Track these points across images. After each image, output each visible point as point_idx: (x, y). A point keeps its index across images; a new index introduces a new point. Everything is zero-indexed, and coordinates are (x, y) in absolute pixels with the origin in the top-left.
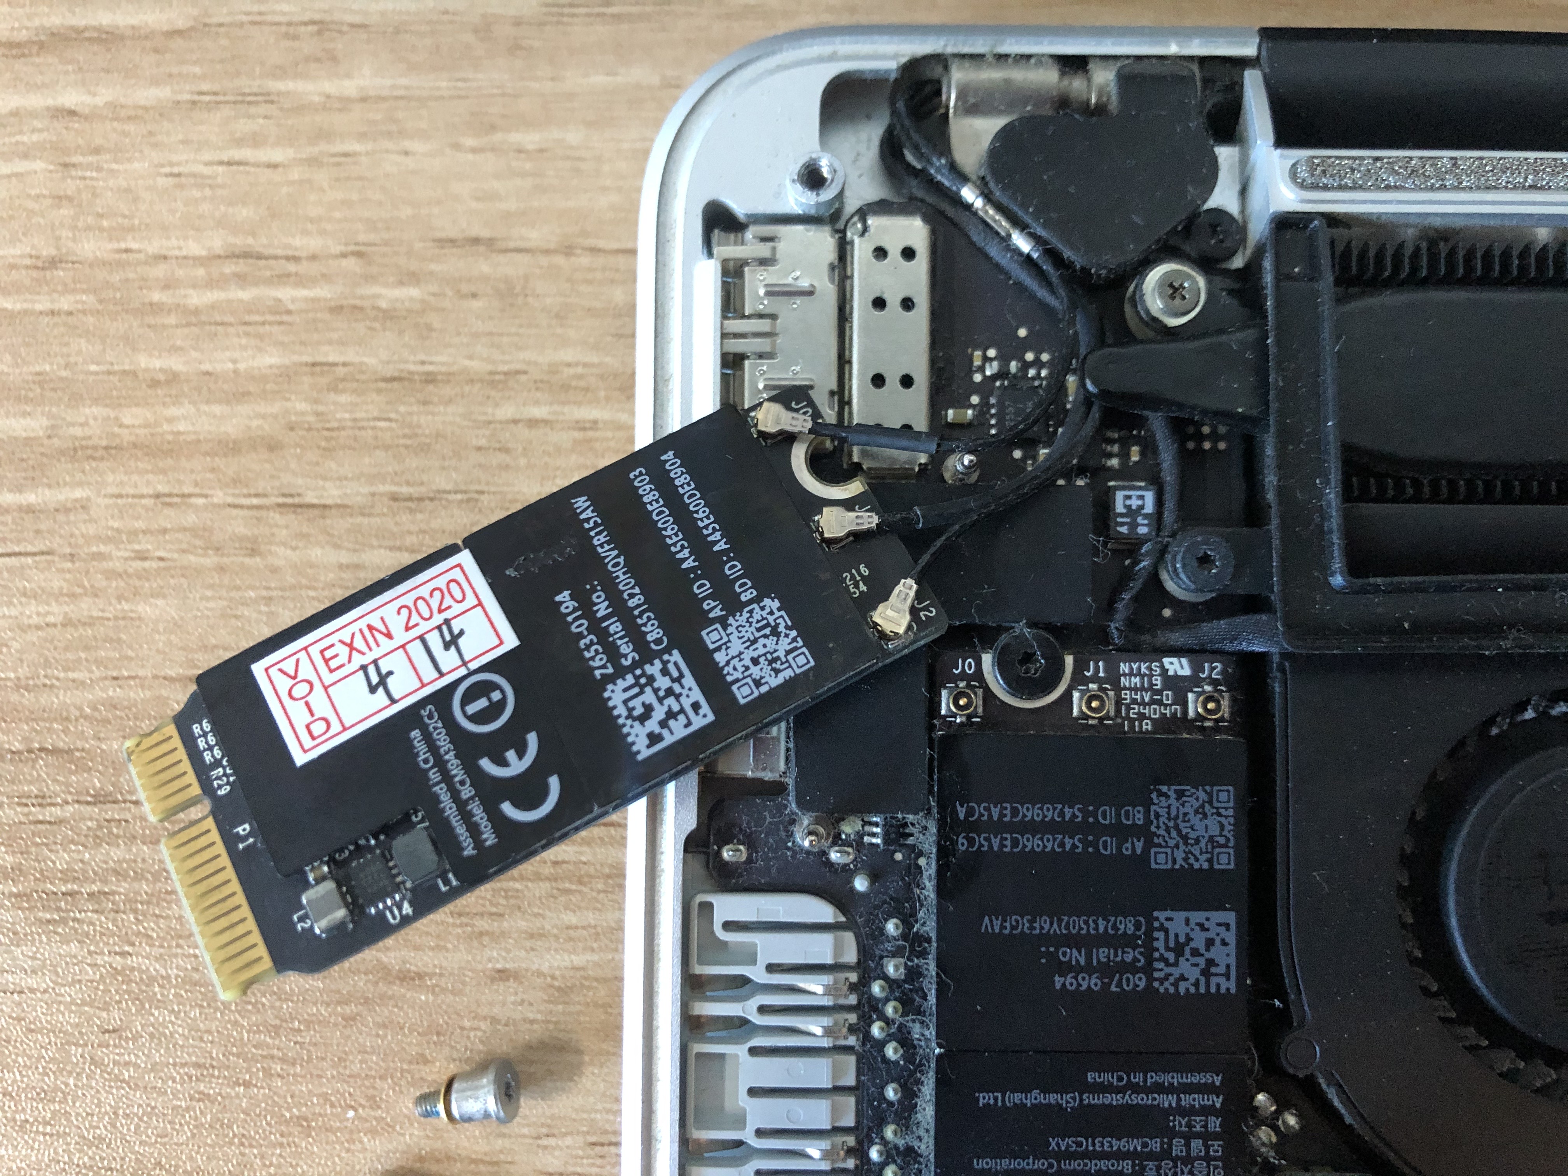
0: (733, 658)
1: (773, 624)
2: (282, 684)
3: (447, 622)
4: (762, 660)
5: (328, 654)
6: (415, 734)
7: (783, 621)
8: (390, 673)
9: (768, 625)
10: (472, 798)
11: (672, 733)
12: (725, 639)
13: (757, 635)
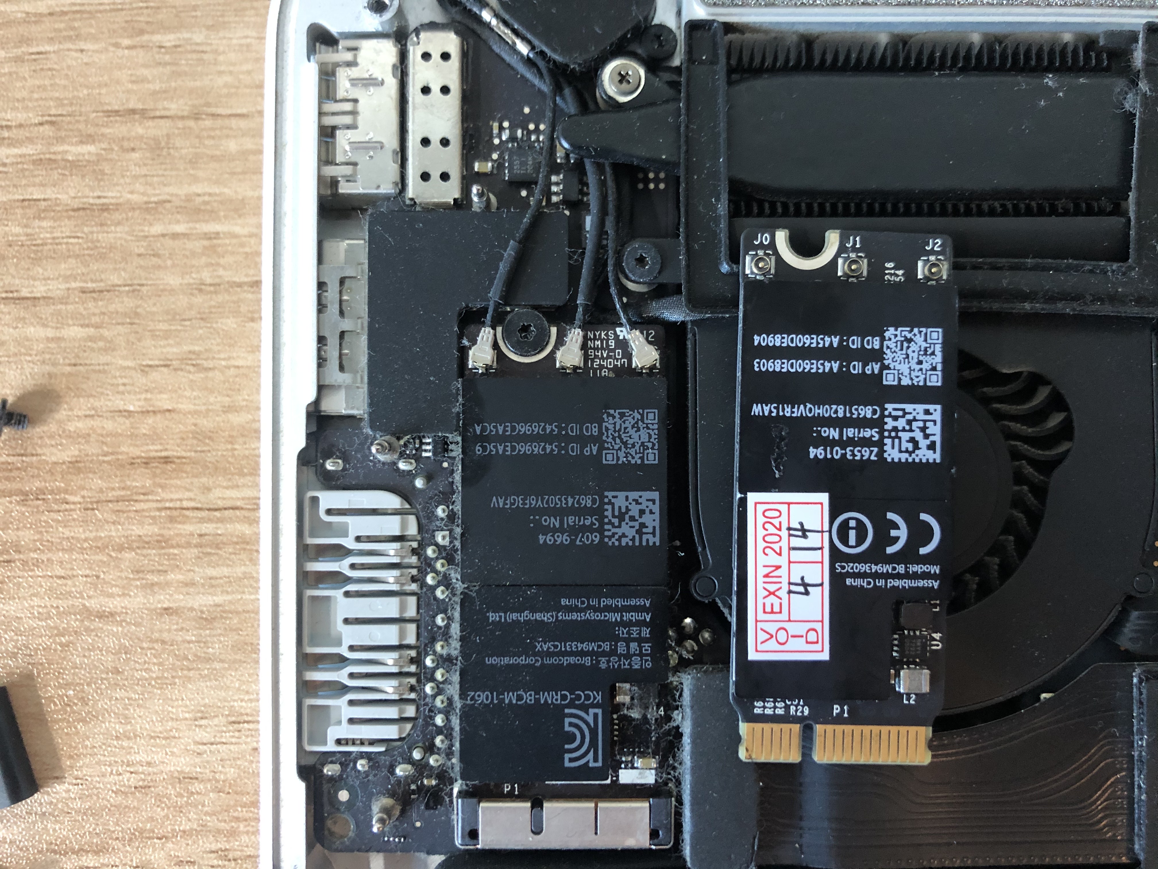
0: (910, 374)
1: (903, 339)
2: (772, 645)
3: (789, 529)
4: (921, 358)
5: (768, 609)
6: (848, 581)
7: (904, 332)
8: (802, 578)
9: (902, 342)
10: (906, 568)
11: (934, 435)
12: (896, 372)
13: (904, 352)
